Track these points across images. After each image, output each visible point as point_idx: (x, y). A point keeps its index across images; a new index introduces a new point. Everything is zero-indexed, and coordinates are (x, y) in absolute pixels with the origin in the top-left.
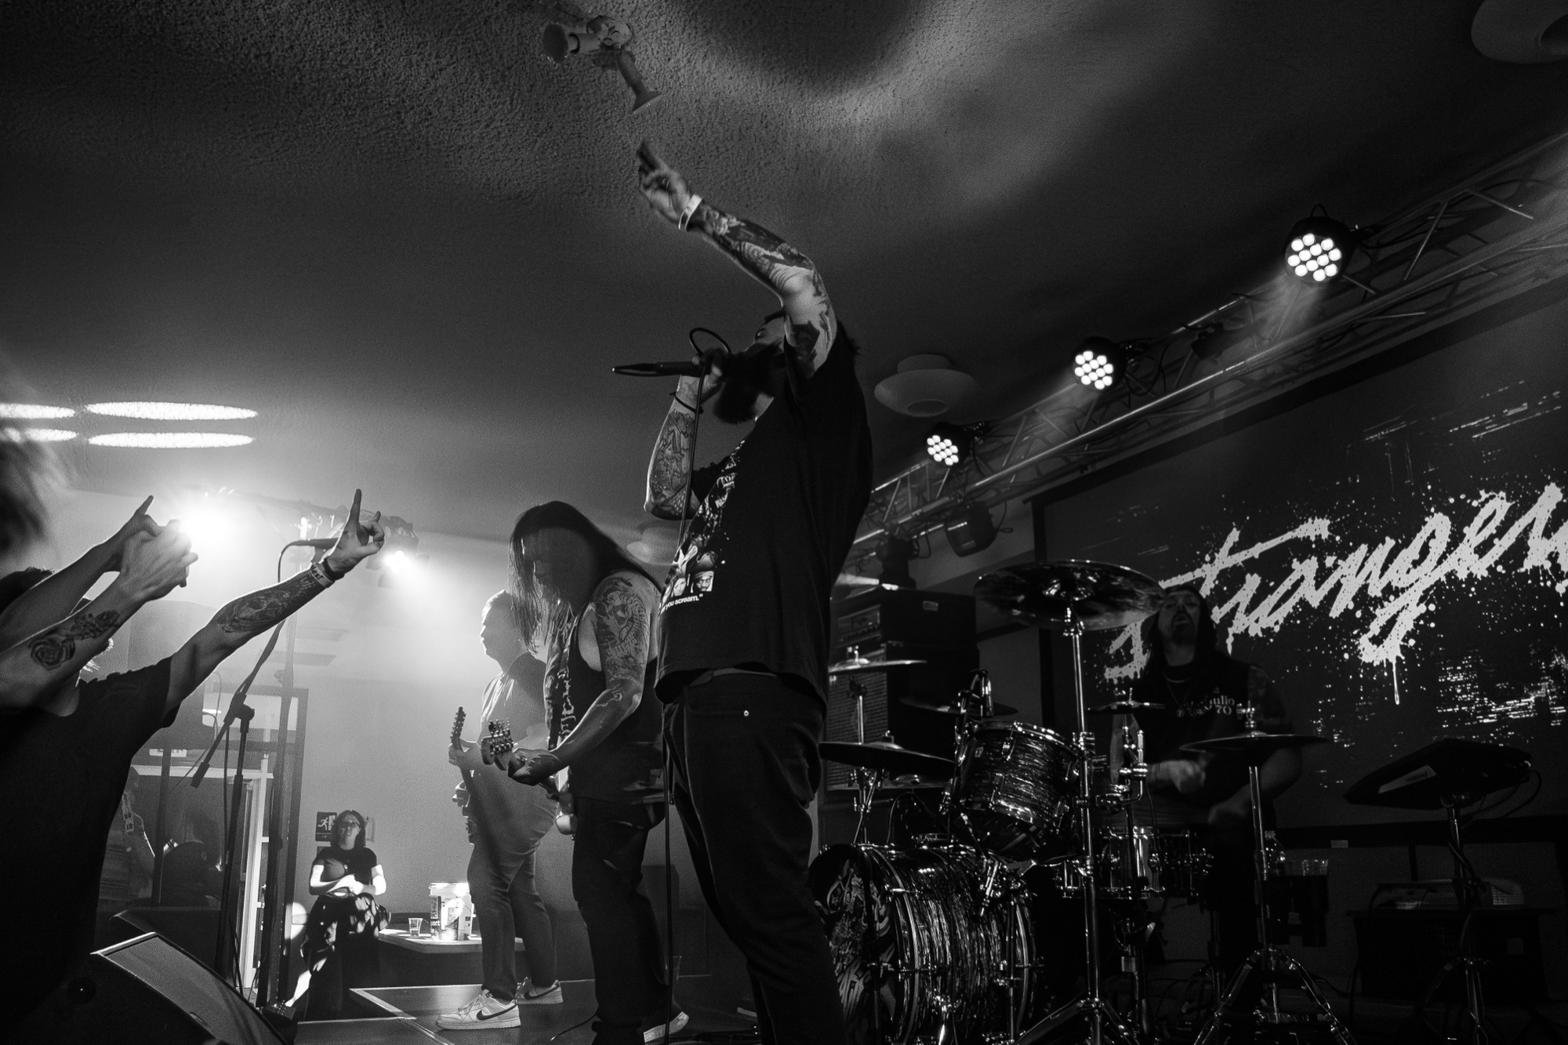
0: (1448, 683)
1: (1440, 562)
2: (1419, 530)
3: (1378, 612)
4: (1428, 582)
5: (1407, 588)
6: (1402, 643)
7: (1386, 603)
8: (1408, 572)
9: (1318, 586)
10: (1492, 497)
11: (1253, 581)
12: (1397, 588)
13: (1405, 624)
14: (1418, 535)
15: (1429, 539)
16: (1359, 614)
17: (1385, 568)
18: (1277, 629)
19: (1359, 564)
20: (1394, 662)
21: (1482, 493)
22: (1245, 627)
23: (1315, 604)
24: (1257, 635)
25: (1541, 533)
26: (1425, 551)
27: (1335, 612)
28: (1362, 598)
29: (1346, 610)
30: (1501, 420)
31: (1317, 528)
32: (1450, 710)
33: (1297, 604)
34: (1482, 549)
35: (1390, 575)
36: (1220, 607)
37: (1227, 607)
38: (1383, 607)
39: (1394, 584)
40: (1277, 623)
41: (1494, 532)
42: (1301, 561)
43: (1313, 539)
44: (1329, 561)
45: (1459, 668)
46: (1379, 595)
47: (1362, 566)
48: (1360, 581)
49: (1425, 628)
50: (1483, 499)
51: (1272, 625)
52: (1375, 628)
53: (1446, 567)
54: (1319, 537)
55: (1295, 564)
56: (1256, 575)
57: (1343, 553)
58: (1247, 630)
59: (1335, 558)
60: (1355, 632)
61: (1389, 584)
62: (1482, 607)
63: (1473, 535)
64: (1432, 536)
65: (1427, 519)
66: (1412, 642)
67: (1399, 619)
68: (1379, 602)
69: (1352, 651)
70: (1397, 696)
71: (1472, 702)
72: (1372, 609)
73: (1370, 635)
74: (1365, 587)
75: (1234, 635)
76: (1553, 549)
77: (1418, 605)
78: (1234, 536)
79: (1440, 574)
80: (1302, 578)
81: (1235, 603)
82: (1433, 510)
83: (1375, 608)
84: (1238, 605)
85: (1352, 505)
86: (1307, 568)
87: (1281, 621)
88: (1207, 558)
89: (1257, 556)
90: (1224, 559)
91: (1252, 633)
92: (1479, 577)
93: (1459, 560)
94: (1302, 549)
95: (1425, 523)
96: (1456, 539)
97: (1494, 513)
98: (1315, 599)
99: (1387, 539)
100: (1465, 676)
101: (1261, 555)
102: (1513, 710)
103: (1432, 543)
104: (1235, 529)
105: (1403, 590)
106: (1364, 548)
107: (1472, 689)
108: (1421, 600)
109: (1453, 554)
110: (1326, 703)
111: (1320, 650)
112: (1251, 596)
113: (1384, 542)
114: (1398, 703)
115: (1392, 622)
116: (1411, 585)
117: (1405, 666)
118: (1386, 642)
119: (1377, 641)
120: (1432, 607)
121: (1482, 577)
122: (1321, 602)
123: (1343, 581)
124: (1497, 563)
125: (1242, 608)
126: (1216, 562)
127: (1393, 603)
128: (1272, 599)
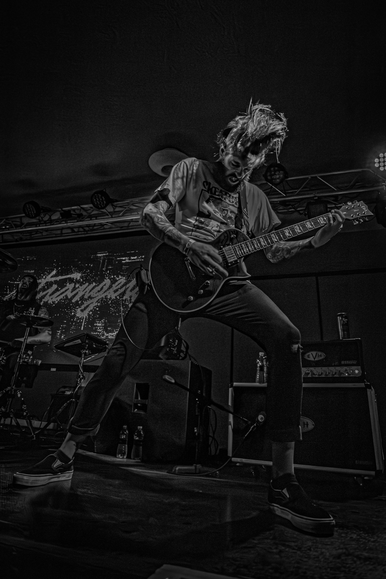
0: (97, 326)
1: (104, 292)
2: (102, 282)
3: (85, 303)
4: (100, 297)
5: (95, 298)
6: (88, 313)
7: (88, 301)
8: (96, 293)
9: (72, 292)
10: (122, 278)
11: (55, 287)
12: (92, 297)
13: (91, 307)
14: (102, 284)
15: (104, 285)
16: (80, 302)
17: (90, 291)
18: (57, 302)
19: (85, 288)
20: (85, 317)
21: (120, 276)
22: (48, 300)
23: (69, 297)
24: (50, 303)
25: (130, 290)
26: (102, 288)
27: (74, 301)
28: (82, 298)
29: (77, 300)
30: (129, 259)
31: (77, 276)
32: (95, 333)
33: (65, 296)
34: (115, 291)
35: (92, 293)
36: (43, 292)
37: (45, 293)
38: (87, 301)
39: (91, 296)
40: (57, 300)
41: (120, 287)
42: (70, 284)
43: (75, 279)
44: (77, 286)
45: (100, 322)
46: (87, 298)
47: (85, 289)
48: (83, 293)
49: (95, 309)
50: (119, 278)
51: (55, 301)
52: (83, 307)
53: (105, 294)
54: (77, 278)
55: (68, 284)
56: (56, 285)
57: (82, 284)
58: (48, 301)
59: (79, 285)
60: (77, 307)
61: (90, 295)
62: (111, 307)
63: (114, 287)
64: (105, 285)
65: (105, 280)
66: (91, 313)
67: (90, 306)
68: (86, 300)
69: (75, 312)
70: (82, 327)
71: (101, 332)
72: (84, 301)
73: (81, 309)
74: (84, 295)
75: (44, 302)
76: (131, 295)
77: (96, 303)
78: (54, 272)
79: (103, 296)
80: (68, 289)
81: (48, 292)
82: (107, 278)
83: (85, 301)
84: (48, 293)
85: (88, 272)
86: (70, 286)
87: (58, 300)
88: (44, 277)
89: (58, 280)
90: (49, 278)
91: (49, 302)
92: (112, 299)
93: (109, 293)
94: (71, 280)
95: (104, 281)
96: (110, 287)
97: (121, 282)
98: (70, 295)
99: (94, 283)
100: (101, 325)
101: (60, 280)
102: (110, 336)
103: (104, 287)
104: (55, 271)
105: (93, 298)
106: (87, 284)
107: (102, 329)
108: (97, 301)
109: (108, 291)
110: (63, 326)
111: (66, 310)
112: (53, 291)
113: (93, 284)
114: (82, 329)
115: (88, 306)
116: (96, 297)
117: (87, 319)
118: (85, 312)
119: (82, 311)
120: (99, 304)
121: (113, 299)
122: (71, 297)
123: (79, 292)
124: (118, 296)
125: (49, 294)
126: (46, 279)
127: (90, 301)
128: (58, 293)
